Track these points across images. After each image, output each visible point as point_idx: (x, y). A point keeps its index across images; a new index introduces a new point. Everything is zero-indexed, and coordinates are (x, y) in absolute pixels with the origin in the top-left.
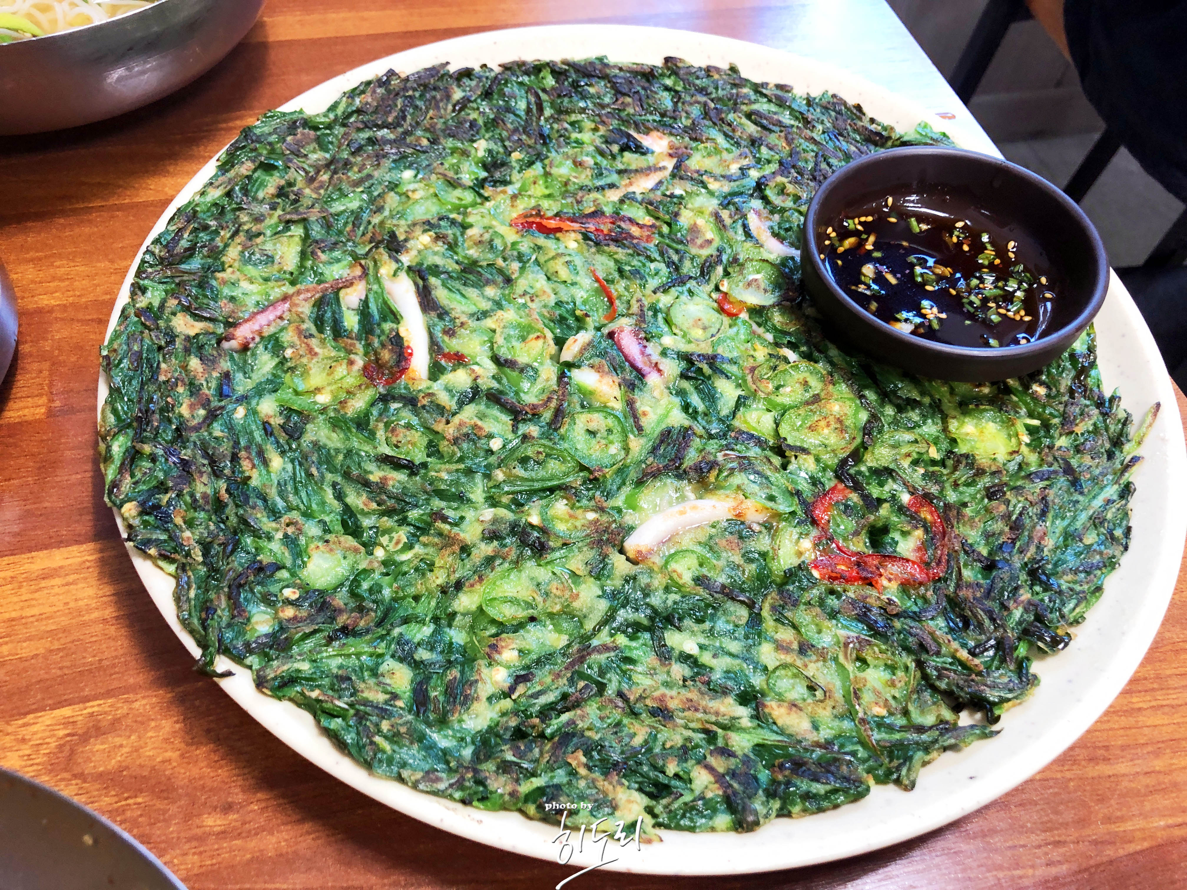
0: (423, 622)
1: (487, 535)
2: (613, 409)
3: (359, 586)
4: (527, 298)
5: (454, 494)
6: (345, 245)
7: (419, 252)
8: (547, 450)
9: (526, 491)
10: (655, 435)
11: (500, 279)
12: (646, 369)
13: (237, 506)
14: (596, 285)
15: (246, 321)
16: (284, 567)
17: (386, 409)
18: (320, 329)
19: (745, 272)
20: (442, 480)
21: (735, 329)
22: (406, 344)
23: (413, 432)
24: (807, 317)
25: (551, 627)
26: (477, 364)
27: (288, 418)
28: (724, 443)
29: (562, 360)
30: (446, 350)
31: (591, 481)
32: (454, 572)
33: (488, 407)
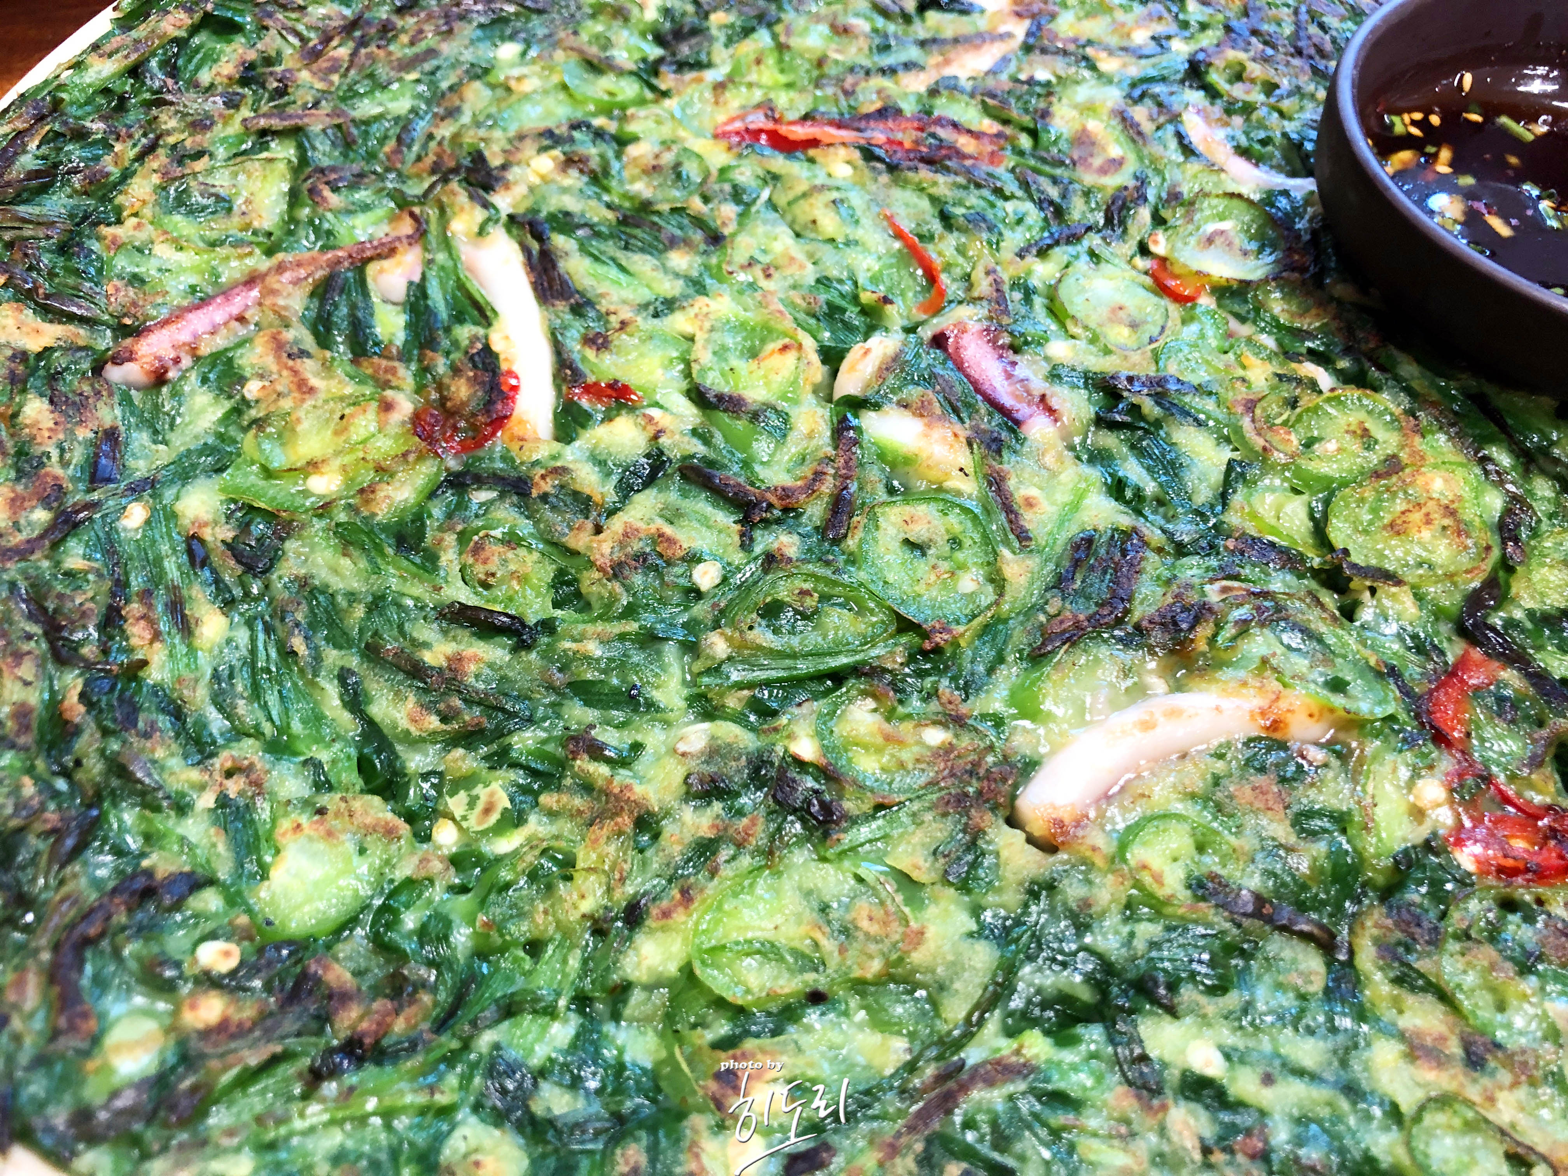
0: (551, 1012)
1: (697, 787)
2: (959, 493)
3: (394, 923)
4: (758, 271)
5: (616, 692)
6: (381, 178)
7: (532, 189)
8: (821, 587)
9: (779, 680)
10: (1059, 549)
11: (698, 236)
12: (1022, 410)
13: (106, 733)
14: (897, 245)
15: (166, 323)
16: (211, 882)
17: (462, 505)
18: (324, 341)
19: (1197, 217)
20: (588, 658)
21: (1194, 328)
22: (504, 366)
23: (522, 552)
24: (1340, 302)
25: (861, 1015)
26: (657, 405)
27: (244, 527)
28: (1213, 562)
29: (837, 395)
30: (591, 379)
31: (925, 653)
32: (622, 880)
33: (684, 495)
